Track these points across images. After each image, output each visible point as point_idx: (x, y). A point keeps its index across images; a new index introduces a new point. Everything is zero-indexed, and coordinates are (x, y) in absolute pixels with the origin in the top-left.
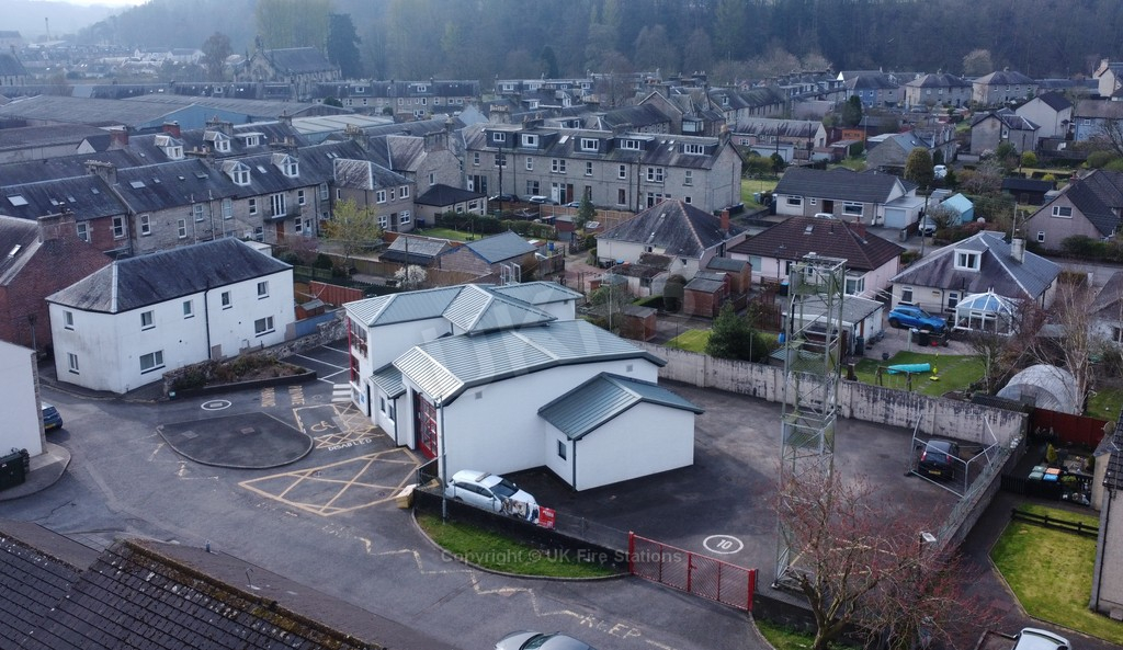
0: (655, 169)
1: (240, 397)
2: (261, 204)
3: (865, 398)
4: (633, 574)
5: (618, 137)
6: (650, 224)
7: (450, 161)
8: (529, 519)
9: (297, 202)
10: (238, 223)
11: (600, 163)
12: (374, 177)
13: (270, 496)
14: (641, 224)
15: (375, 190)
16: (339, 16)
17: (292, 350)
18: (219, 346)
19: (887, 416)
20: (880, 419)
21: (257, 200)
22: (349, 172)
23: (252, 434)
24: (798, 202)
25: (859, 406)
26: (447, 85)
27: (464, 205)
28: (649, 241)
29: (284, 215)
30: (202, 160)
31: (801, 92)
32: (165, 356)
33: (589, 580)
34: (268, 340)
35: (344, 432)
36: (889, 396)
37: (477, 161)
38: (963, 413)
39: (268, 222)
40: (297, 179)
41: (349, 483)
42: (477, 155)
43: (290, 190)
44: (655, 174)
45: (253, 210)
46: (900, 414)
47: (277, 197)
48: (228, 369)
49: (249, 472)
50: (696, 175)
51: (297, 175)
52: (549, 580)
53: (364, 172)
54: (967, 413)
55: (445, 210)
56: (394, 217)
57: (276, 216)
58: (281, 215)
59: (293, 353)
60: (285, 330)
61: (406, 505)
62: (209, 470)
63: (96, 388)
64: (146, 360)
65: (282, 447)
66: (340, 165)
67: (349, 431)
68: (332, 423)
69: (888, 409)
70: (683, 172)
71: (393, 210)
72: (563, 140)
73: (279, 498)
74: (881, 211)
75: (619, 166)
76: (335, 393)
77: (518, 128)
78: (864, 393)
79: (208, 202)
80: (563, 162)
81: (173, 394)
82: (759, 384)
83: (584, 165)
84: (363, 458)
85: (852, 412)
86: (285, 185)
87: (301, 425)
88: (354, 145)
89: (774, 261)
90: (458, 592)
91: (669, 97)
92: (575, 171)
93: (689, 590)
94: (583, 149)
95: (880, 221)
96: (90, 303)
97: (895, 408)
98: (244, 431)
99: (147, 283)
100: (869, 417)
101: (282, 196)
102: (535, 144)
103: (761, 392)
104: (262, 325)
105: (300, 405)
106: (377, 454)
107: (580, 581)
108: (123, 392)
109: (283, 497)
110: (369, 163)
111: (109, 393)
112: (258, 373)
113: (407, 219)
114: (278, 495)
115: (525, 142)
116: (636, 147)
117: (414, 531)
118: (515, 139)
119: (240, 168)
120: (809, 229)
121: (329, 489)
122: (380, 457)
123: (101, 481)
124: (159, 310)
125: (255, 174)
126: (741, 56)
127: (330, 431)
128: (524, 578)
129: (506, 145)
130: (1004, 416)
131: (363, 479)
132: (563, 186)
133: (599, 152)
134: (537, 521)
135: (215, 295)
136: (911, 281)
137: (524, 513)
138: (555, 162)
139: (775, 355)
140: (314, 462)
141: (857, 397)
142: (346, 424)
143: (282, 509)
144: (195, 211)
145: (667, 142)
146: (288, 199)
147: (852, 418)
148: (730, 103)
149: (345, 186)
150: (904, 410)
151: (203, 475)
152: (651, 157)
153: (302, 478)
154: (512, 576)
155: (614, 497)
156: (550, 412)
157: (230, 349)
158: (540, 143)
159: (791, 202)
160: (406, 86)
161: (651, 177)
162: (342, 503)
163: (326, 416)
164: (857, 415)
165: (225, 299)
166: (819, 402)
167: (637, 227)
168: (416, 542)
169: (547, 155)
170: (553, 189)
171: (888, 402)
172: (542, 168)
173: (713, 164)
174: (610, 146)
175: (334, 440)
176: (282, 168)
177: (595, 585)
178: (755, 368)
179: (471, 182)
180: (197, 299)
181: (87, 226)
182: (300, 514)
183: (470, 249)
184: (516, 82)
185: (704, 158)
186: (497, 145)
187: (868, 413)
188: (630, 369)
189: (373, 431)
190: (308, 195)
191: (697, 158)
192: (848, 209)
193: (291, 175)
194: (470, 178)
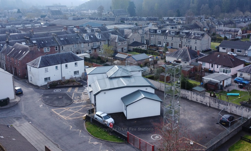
0: (188, 39)
1: (64, 89)
2: (91, 44)
3: (213, 102)
4: (128, 143)
5: (180, 31)
6: (179, 53)
7: (138, 36)
8: (108, 125)
9: (100, 44)
10: (85, 48)
11: (175, 37)
12: (118, 39)
13: (57, 113)
14: (177, 53)
15: (117, 42)
16: (131, 2)
17: (81, 79)
18: (64, 77)
19: (218, 107)
20: (217, 107)
21: (90, 43)
22: (113, 38)
23: (61, 98)
24: (225, 49)
25: (212, 103)
26: (151, 18)
27: (140, 46)
28: (178, 57)
29: (97, 47)
30: (78, 34)
31: (239, 21)
32: (51, 78)
33: (117, 143)
34: (77, 76)
35: (81, 99)
36: (219, 101)
37: (147, 36)
38: (238, 108)
39: (92, 49)
40: (100, 39)
41: (76, 112)
42: (147, 35)
43: (98, 41)
44: (188, 40)
45: (89, 46)
46: (222, 107)
47: (95, 43)
48: (64, 82)
49: (55, 107)
50: (198, 41)
51: (100, 38)
52: (107, 141)
53: (116, 38)
54: (239, 108)
55: (135, 47)
56: (122, 49)
57: (94, 47)
58: (96, 47)
59: (81, 80)
60: (82, 74)
61: (84, 119)
62: (47, 106)
63: (35, 84)
64: (46, 79)
65: (65, 101)
66: (111, 36)
67: (82, 99)
68: (80, 97)
69: (219, 105)
70: (195, 40)
71: (122, 47)
72: (167, 32)
73: (58, 114)
74: (247, 52)
75: (179, 38)
76: (85, 90)
77: (157, 28)
78: (213, 100)
79: (78, 43)
80: (166, 37)
81: (49, 87)
82: (187, 95)
83: (171, 38)
84: (82, 106)
85: (210, 105)
86: (97, 40)
87: (73, 97)
88: (116, 31)
89: (209, 64)
90: (85, 142)
91: (200, 21)
92: (169, 39)
93: (140, 148)
94: (171, 34)
95: (246, 55)
96: (34, 65)
97: (221, 105)
98: (59, 97)
99: (47, 61)
100: (214, 107)
101: (96, 43)
102: (160, 32)
103: (188, 98)
104: (76, 73)
105: (76, 92)
106: (86, 105)
107: (114, 143)
108: (40, 86)
109: (59, 114)
110: (117, 36)
111: (37, 86)
112: (70, 84)
113: (126, 49)
114: (58, 113)
115: (158, 32)
116: (184, 34)
117: (83, 125)
118: (156, 31)
119: (86, 36)
120: (219, 56)
121: (71, 113)
122: (86, 106)
123: (23, 106)
124: (49, 68)
125: (90, 37)
126: (228, 12)
127: (79, 99)
128: (102, 140)
129: (153, 32)
130: (249, 110)
131: (79, 111)
132: (166, 43)
133: (175, 35)
134: (109, 126)
135: (64, 65)
136: (242, 71)
137: (107, 124)
138: (165, 37)
139: (194, 88)
140: (71, 106)
141: (211, 101)
142: (83, 97)
143: (57, 116)
144: (75, 46)
145: (192, 33)
146: (98, 44)
147: (210, 107)
148: (218, 23)
149: (111, 41)
150: (223, 106)
151: (45, 107)
152: (187, 36)
153: (66, 109)
154: (99, 139)
155: (136, 122)
156: (124, 99)
157: (67, 77)
158: (161, 32)
159: (223, 49)
160: (141, 18)
161: (187, 41)
162: (71, 117)
163: (79, 95)
164: (211, 106)
165: (66, 66)
166: (202, 102)
167: (176, 53)
168: (82, 128)
169: (163, 35)
170: (164, 43)
171: (219, 103)
172: (162, 38)
173: (202, 39)
174: (178, 33)
175: (78, 101)
176: (97, 36)
177: (117, 144)
178: (187, 91)
179: (145, 41)
180: (59, 66)
181: (49, 48)
182: (61, 119)
183: (132, 57)
184: (167, 18)
185: (200, 37)
186: (152, 32)
187: (214, 106)
188: (146, 89)
189: (88, 100)
190: (102, 43)
191: (198, 37)
192: (238, 51)
193: (99, 38)
194: (145, 40)
